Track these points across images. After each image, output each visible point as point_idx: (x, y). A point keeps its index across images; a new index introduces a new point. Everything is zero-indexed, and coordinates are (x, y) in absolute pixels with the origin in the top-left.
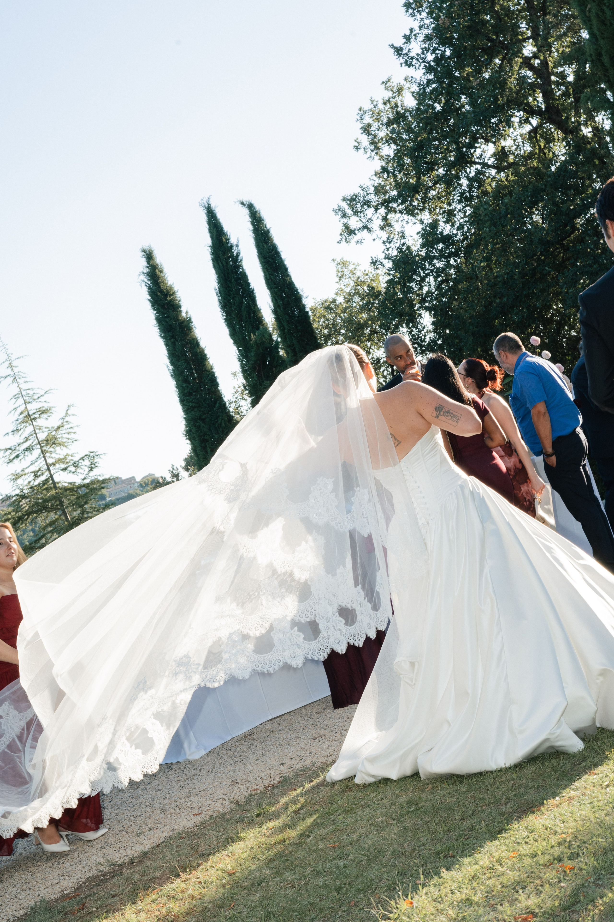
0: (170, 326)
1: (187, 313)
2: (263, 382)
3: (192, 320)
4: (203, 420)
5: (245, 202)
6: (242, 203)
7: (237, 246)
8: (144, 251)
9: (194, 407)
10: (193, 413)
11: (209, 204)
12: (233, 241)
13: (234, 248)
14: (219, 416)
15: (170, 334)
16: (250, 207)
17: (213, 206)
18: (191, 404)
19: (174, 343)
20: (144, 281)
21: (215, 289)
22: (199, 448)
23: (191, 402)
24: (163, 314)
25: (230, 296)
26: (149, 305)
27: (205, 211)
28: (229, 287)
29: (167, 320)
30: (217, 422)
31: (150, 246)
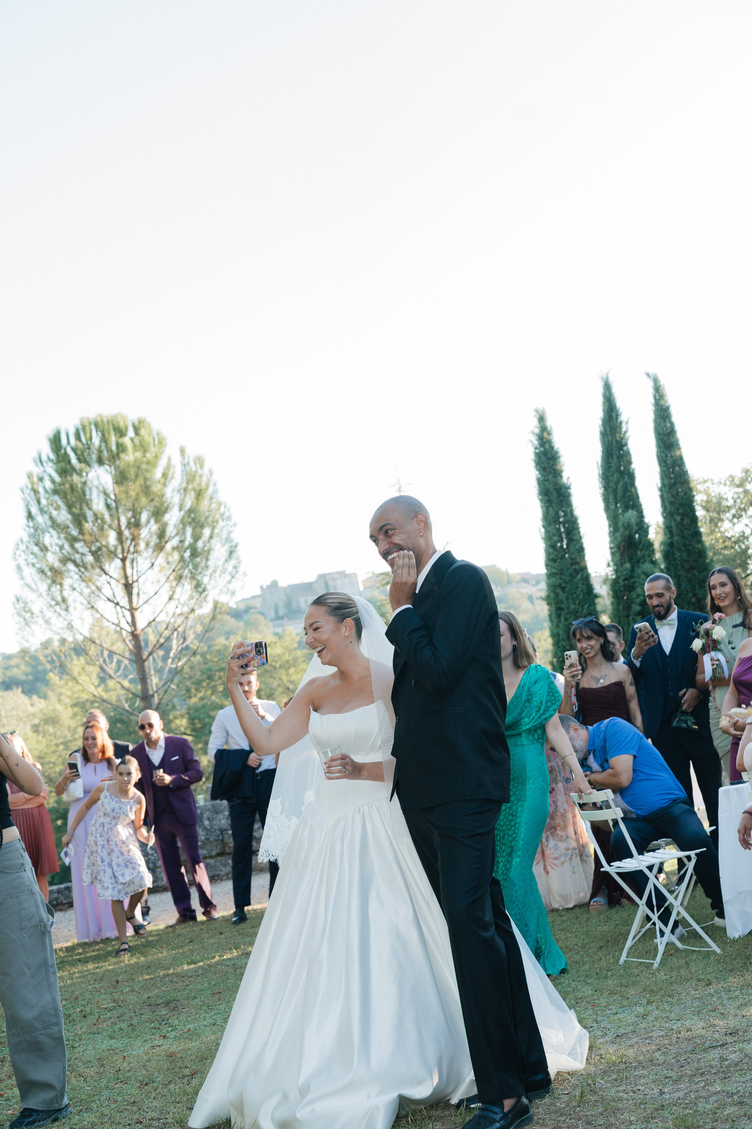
0: (548, 490)
1: (568, 478)
2: (625, 563)
3: (571, 487)
4: (563, 589)
5: (650, 374)
6: (648, 375)
7: (627, 423)
8: (537, 411)
9: (556, 574)
10: (554, 579)
11: (607, 378)
12: (623, 418)
13: (624, 425)
14: (578, 588)
15: (546, 498)
16: (656, 381)
17: (611, 380)
18: (554, 570)
19: (547, 508)
20: (531, 441)
21: (597, 463)
22: (554, 615)
23: (555, 568)
24: (543, 475)
25: (609, 472)
26: (532, 464)
27: (603, 384)
28: (610, 463)
29: (546, 483)
30: (576, 593)
31: (543, 408)
